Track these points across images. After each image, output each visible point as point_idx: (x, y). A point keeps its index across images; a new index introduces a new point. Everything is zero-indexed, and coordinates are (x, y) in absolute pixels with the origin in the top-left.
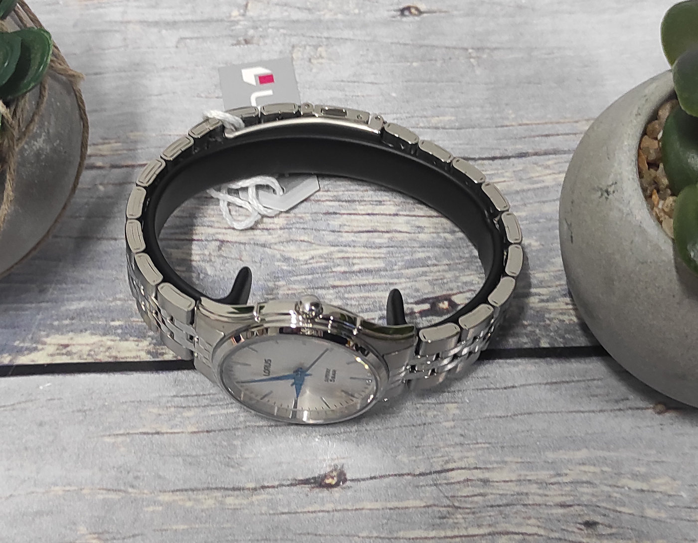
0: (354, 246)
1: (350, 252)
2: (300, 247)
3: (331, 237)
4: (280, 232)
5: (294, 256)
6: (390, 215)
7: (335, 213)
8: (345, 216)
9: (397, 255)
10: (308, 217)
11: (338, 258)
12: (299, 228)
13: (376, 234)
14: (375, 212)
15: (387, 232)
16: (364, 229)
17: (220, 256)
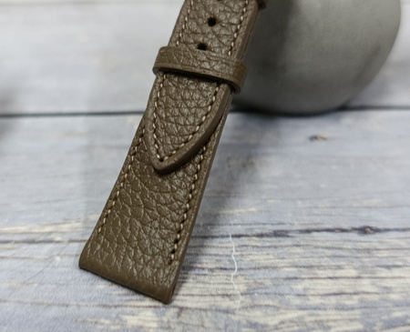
0: (325, 309)
1: (322, 315)
2: (266, 313)
3: (297, 301)
4: (241, 298)
5: (262, 321)
6: (353, 278)
7: (296, 278)
8: (306, 281)
9: (373, 316)
10: (268, 283)
11: (310, 322)
12: (261, 294)
13: (344, 297)
14: (337, 275)
15: (356, 294)
16: (330, 292)
17: (180, 323)
